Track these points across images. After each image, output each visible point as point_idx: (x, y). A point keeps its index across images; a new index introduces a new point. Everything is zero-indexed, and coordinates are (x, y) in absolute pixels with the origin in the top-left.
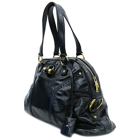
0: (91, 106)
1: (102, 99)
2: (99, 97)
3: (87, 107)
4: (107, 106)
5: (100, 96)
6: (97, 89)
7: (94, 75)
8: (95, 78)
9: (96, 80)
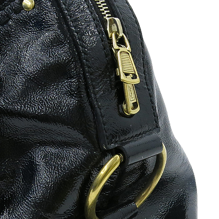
0: (93, 196)
1: (164, 151)
2: (146, 138)
3: (72, 198)
4: (190, 182)
5: (149, 131)
6: (131, 97)
7: (113, 13)
8: (115, 28)
9: (121, 42)
